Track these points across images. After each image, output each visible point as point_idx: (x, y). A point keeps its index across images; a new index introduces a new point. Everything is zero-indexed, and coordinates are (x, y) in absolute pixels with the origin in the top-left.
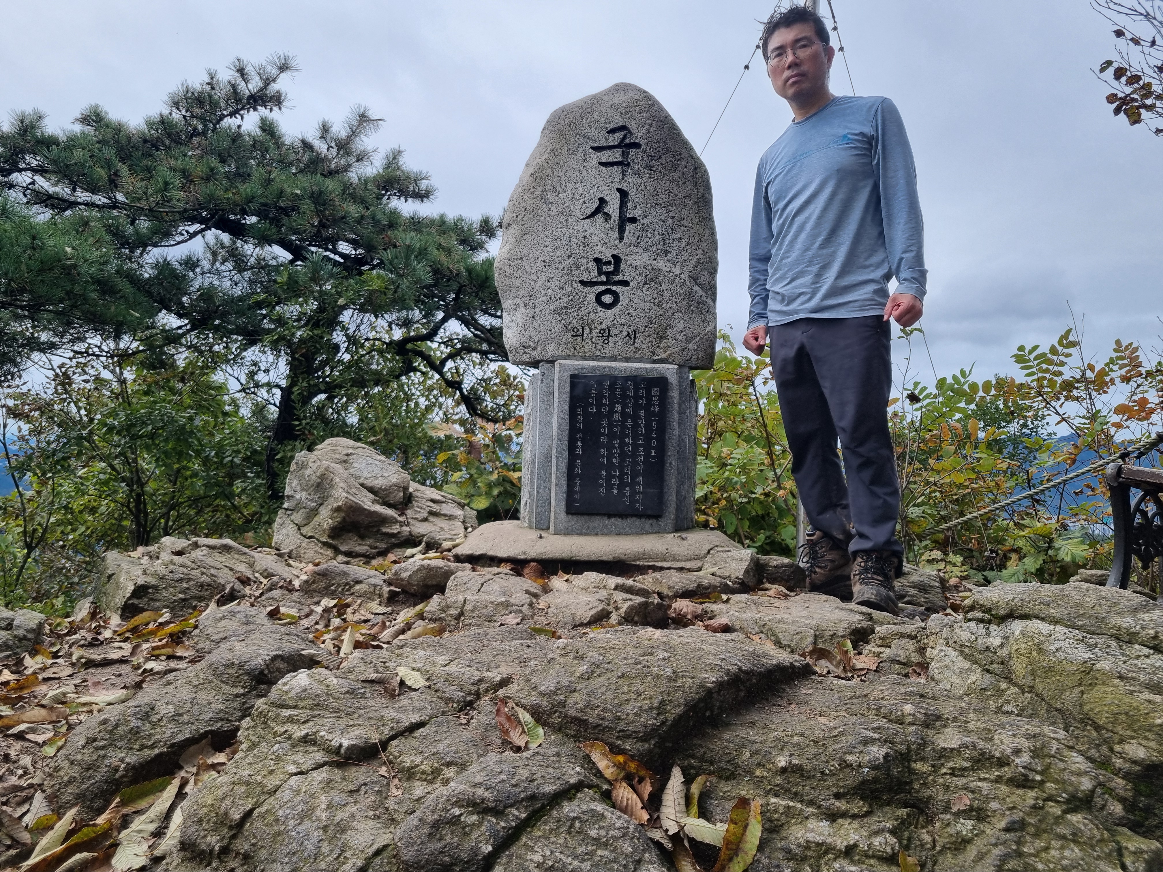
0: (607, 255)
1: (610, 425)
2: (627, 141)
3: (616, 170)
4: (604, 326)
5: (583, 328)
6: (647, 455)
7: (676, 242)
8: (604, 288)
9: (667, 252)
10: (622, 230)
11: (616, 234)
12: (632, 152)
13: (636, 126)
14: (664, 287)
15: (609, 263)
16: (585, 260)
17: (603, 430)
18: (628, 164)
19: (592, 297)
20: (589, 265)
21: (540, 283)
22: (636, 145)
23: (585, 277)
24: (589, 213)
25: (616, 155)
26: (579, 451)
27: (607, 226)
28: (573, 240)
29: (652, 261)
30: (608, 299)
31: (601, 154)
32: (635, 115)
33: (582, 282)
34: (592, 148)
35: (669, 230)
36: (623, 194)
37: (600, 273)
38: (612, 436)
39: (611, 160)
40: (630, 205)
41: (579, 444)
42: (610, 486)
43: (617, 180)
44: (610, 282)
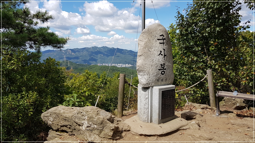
1: (167, 100)
2: (164, 38)
4: (162, 79)
5: (159, 79)
9: (170, 61)
11: (164, 59)
13: (164, 35)
14: (170, 69)
16: (159, 65)
18: (164, 43)
19: (161, 72)
21: (150, 70)
24: (159, 54)
26: (163, 107)
27: (162, 57)
28: (157, 60)
29: (168, 64)
30: (163, 73)
31: (159, 41)
32: (164, 32)
33: (159, 70)
34: (157, 39)
35: (169, 57)
39: (161, 42)
40: (165, 52)
43: (163, 47)
44: (163, 69)
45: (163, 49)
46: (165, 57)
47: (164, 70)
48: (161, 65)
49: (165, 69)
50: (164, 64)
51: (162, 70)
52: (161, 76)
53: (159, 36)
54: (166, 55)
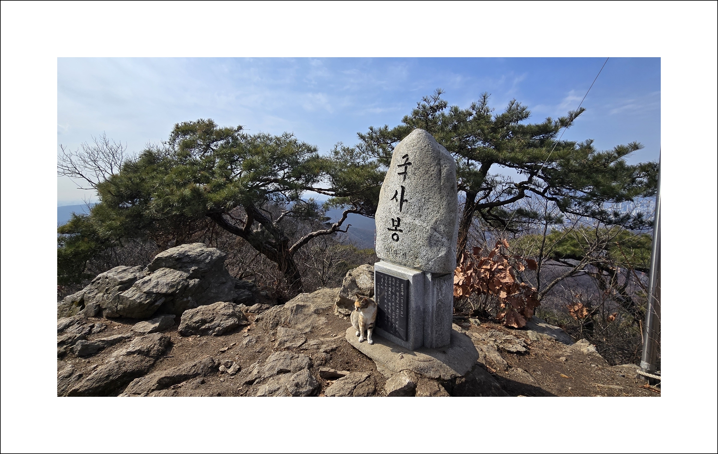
0: (395, 217)
1: (388, 296)
2: (407, 162)
3: (402, 176)
4: (395, 249)
5: (389, 248)
6: (400, 313)
7: (426, 210)
9: (421, 216)
10: (401, 206)
11: (399, 208)
12: (408, 167)
13: (410, 154)
15: (396, 221)
16: (390, 219)
17: (385, 297)
18: (407, 173)
19: (391, 236)
22: (410, 164)
23: (389, 227)
24: (392, 198)
25: (403, 169)
27: (397, 204)
28: (387, 210)
29: (413, 221)
30: (395, 237)
31: (399, 169)
32: (411, 148)
34: (398, 166)
35: (422, 204)
36: (403, 188)
37: (393, 225)
38: (388, 300)
39: (401, 172)
40: (405, 193)
42: (388, 321)
43: (401, 182)
44: (396, 230)
45: (402, 186)
46: (404, 204)
47: (397, 233)
48: (393, 219)
49: (401, 231)
50: (398, 218)
51: (394, 232)
52: (391, 244)
53: (402, 158)
54: (406, 201)
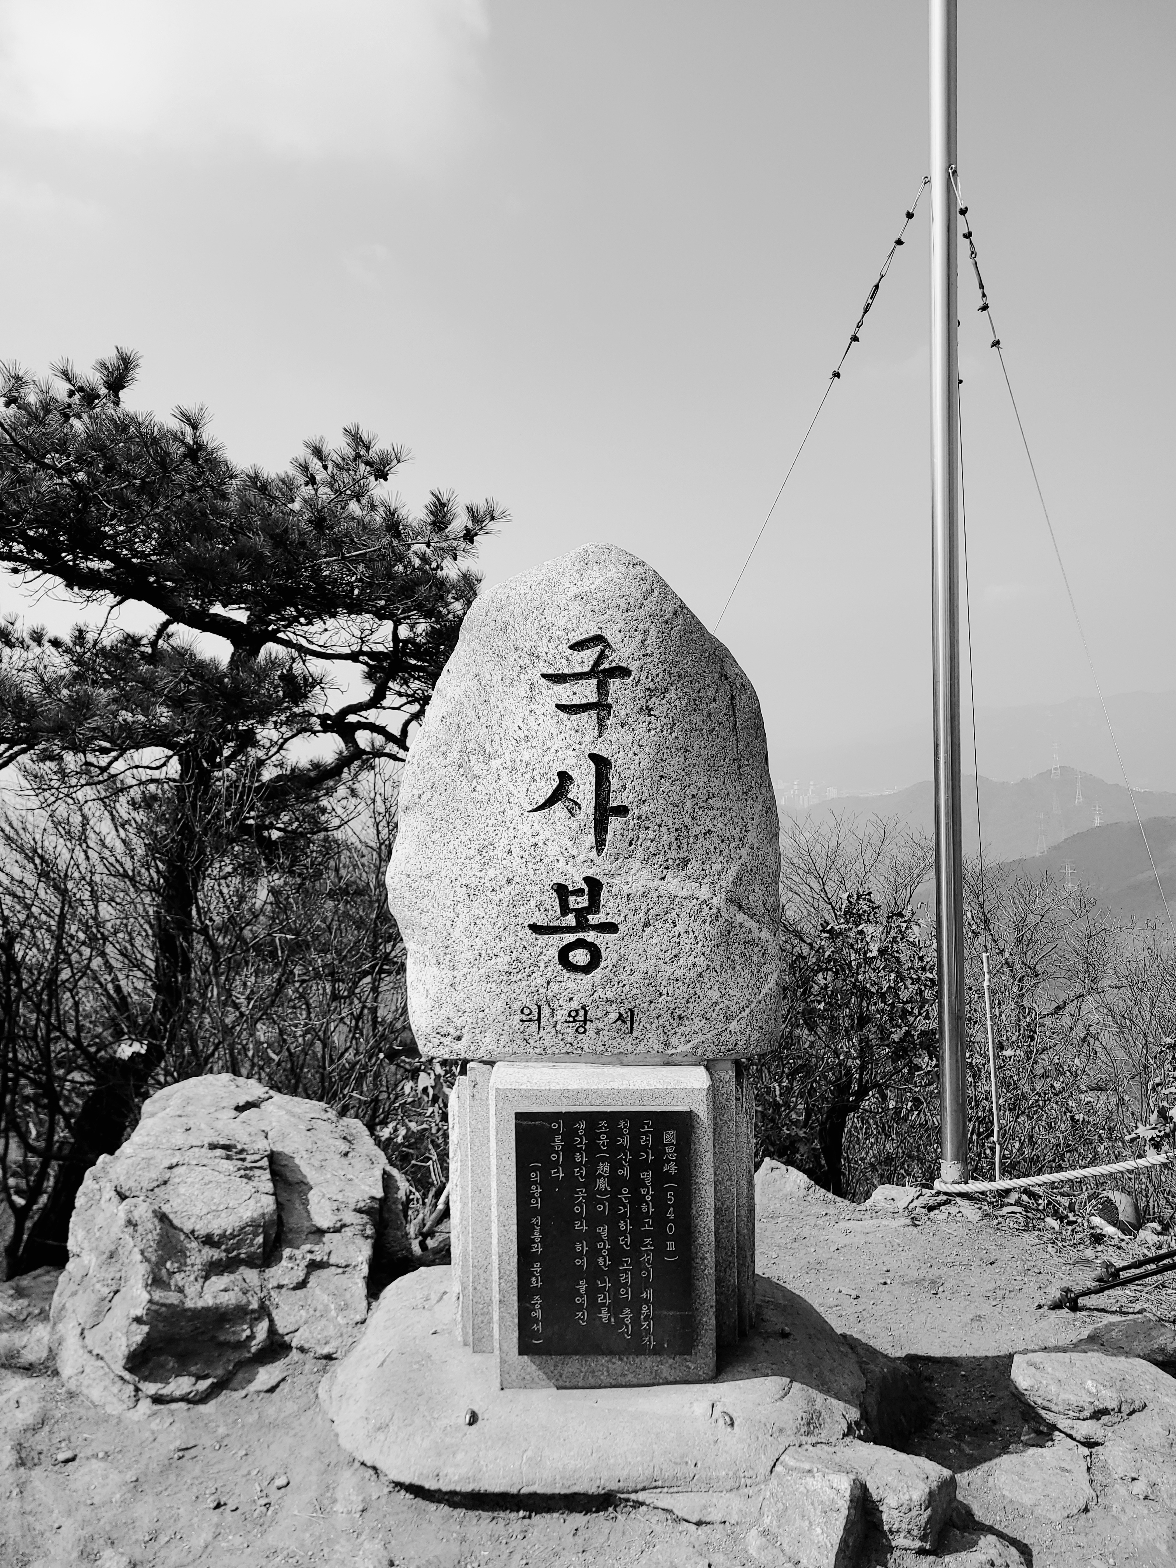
0: (576, 879)
1: (591, 1200)
2: (605, 665)
3: (588, 719)
4: (575, 1005)
5: (539, 1007)
6: (659, 1251)
7: (701, 839)
8: (571, 938)
9: (685, 862)
10: (601, 828)
11: (591, 839)
12: (614, 684)
13: (620, 636)
14: (680, 928)
15: (579, 892)
16: (536, 888)
17: (577, 1210)
18: (610, 707)
19: (552, 953)
20: (545, 897)
21: (460, 925)
22: (623, 672)
23: (540, 919)
24: (542, 801)
25: (587, 691)
26: (538, 1249)
27: (574, 826)
28: (516, 851)
29: (657, 882)
30: (580, 957)
31: (559, 688)
32: (618, 615)
33: (534, 928)
34: (544, 676)
35: (687, 820)
36: (601, 764)
37: (565, 909)
38: (594, 1220)
39: (576, 701)
40: (614, 783)
41: (537, 1236)
42: (594, 1307)
43: (588, 738)
44: (582, 925)
45: (593, 757)
46: (615, 824)
47: (590, 936)
48: (559, 888)
49: (610, 928)
50: (587, 880)
52: (554, 987)
53: (565, 647)
54: (622, 811)
